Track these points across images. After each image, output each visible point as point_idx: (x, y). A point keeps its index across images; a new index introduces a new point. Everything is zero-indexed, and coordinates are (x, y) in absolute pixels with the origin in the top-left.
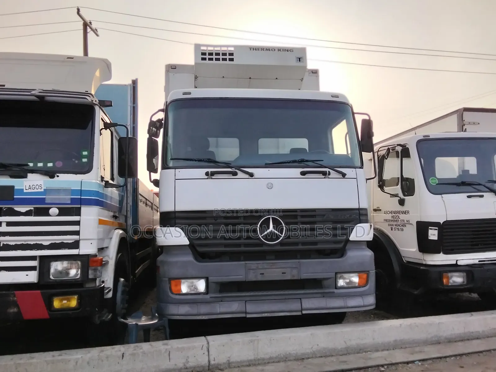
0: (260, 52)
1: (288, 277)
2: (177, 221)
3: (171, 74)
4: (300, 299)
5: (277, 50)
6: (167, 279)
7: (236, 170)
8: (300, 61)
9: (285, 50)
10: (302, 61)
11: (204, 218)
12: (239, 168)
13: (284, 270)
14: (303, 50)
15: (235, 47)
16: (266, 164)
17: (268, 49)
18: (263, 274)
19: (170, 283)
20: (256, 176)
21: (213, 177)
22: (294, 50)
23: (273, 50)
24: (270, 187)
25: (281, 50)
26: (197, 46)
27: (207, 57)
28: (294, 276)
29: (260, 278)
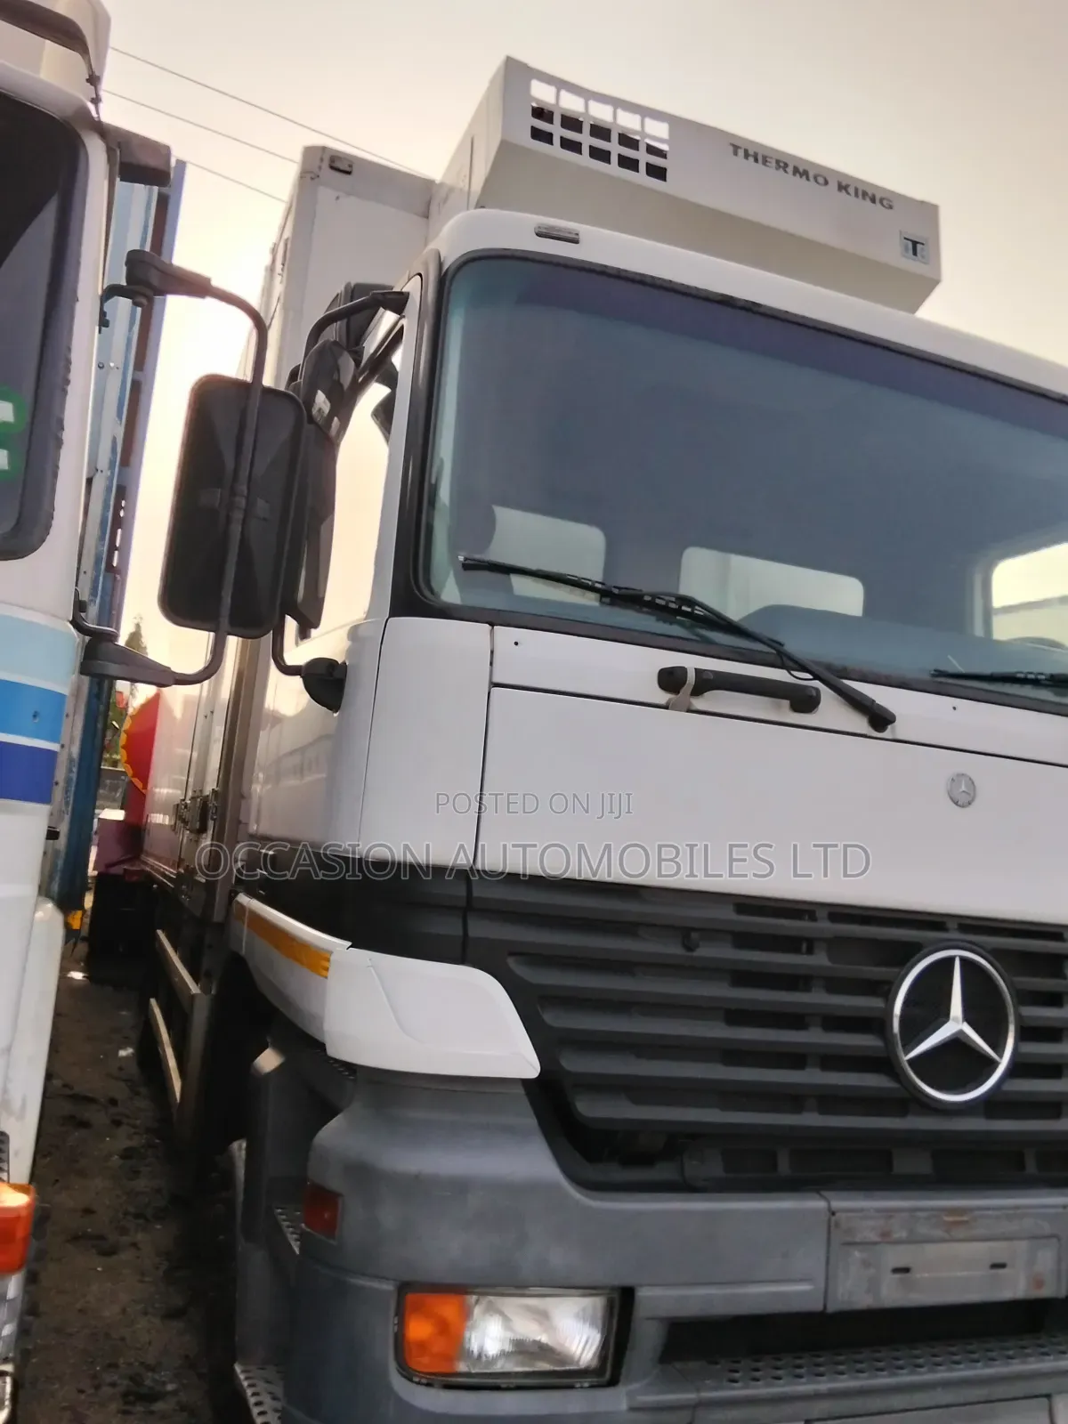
0: (771, 172)
1: (1015, 1287)
2: (480, 929)
3: (325, 195)
4: (1048, 1396)
5: (833, 185)
6: (388, 1287)
7: (817, 684)
8: (915, 253)
9: (865, 194)
10: (923, 257)
11: (629, 928)
12: (834, 676)
13: (999, 1250)
14: (929, 212)
15: (674, 122)
16: (940, 674)
17: (802, 171)
18: (906, 1270)
19: (401, 1313)
20: (899, 729)
21: (698, 703)
22: (895, 204)
23: (821, 180)
24: (963, 795)
25: (851, 190)
26: (515, 74)
27: (557, 130)
28: (1039, 1283)
29: (892, 1294)
